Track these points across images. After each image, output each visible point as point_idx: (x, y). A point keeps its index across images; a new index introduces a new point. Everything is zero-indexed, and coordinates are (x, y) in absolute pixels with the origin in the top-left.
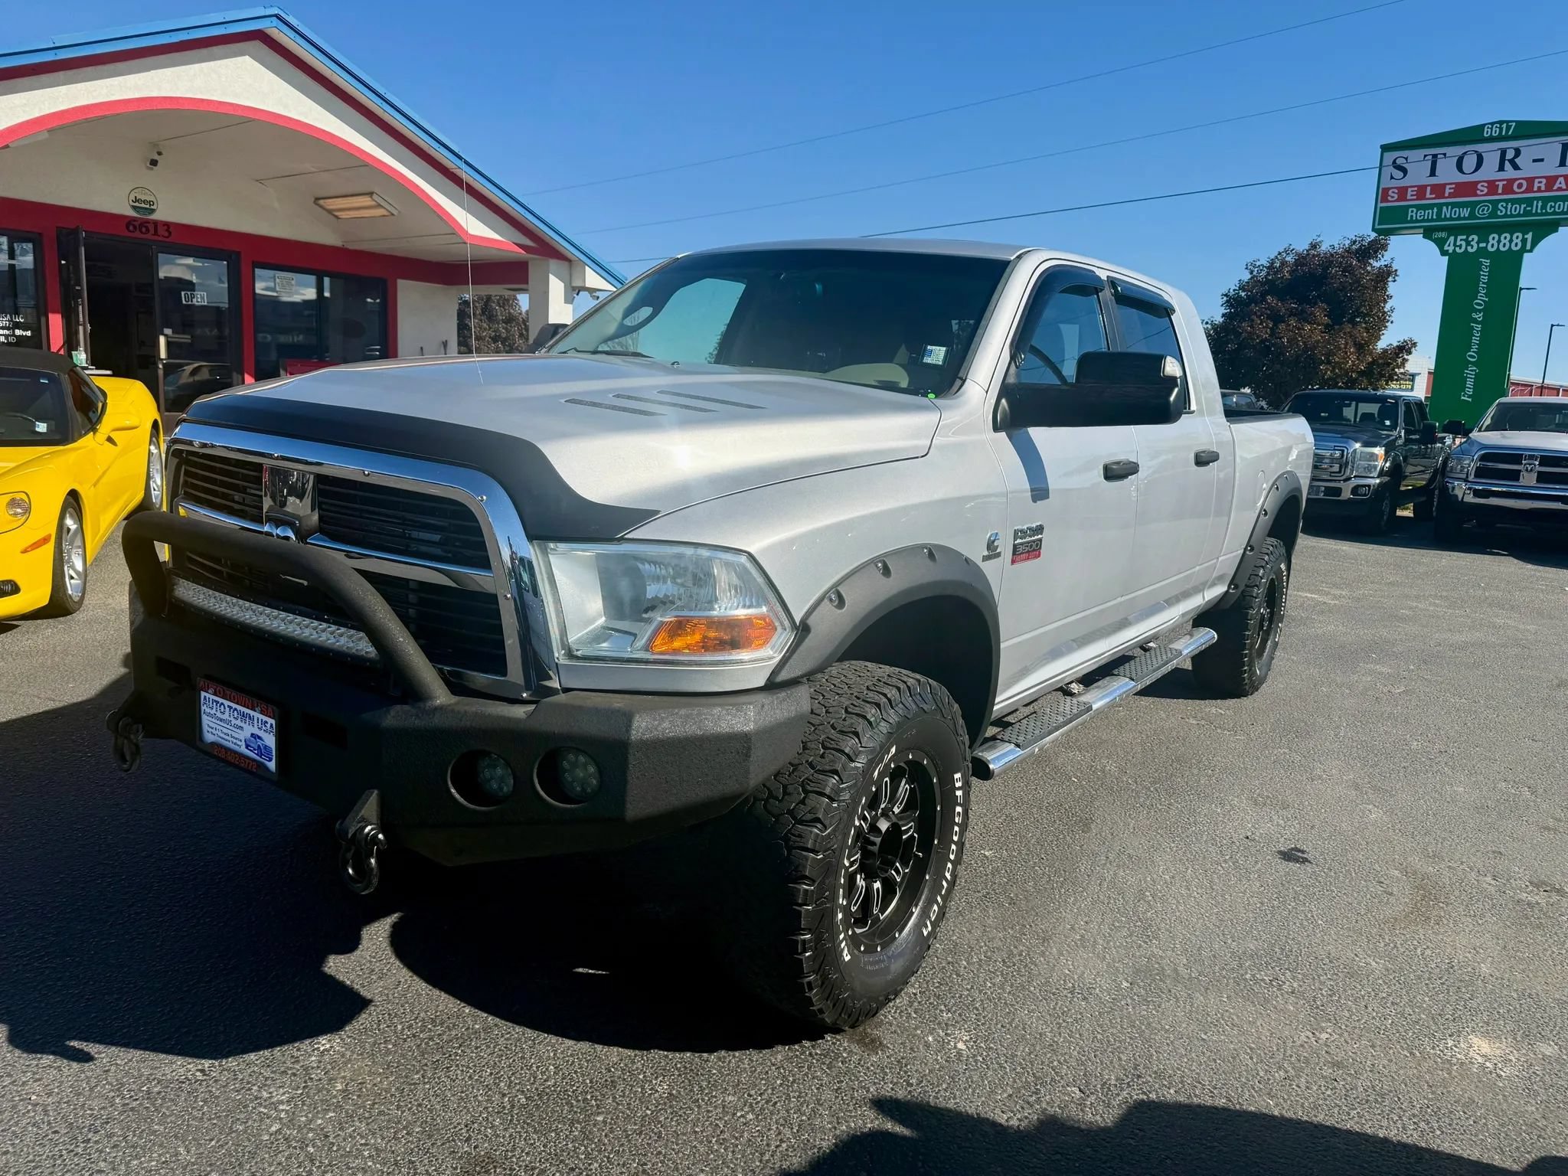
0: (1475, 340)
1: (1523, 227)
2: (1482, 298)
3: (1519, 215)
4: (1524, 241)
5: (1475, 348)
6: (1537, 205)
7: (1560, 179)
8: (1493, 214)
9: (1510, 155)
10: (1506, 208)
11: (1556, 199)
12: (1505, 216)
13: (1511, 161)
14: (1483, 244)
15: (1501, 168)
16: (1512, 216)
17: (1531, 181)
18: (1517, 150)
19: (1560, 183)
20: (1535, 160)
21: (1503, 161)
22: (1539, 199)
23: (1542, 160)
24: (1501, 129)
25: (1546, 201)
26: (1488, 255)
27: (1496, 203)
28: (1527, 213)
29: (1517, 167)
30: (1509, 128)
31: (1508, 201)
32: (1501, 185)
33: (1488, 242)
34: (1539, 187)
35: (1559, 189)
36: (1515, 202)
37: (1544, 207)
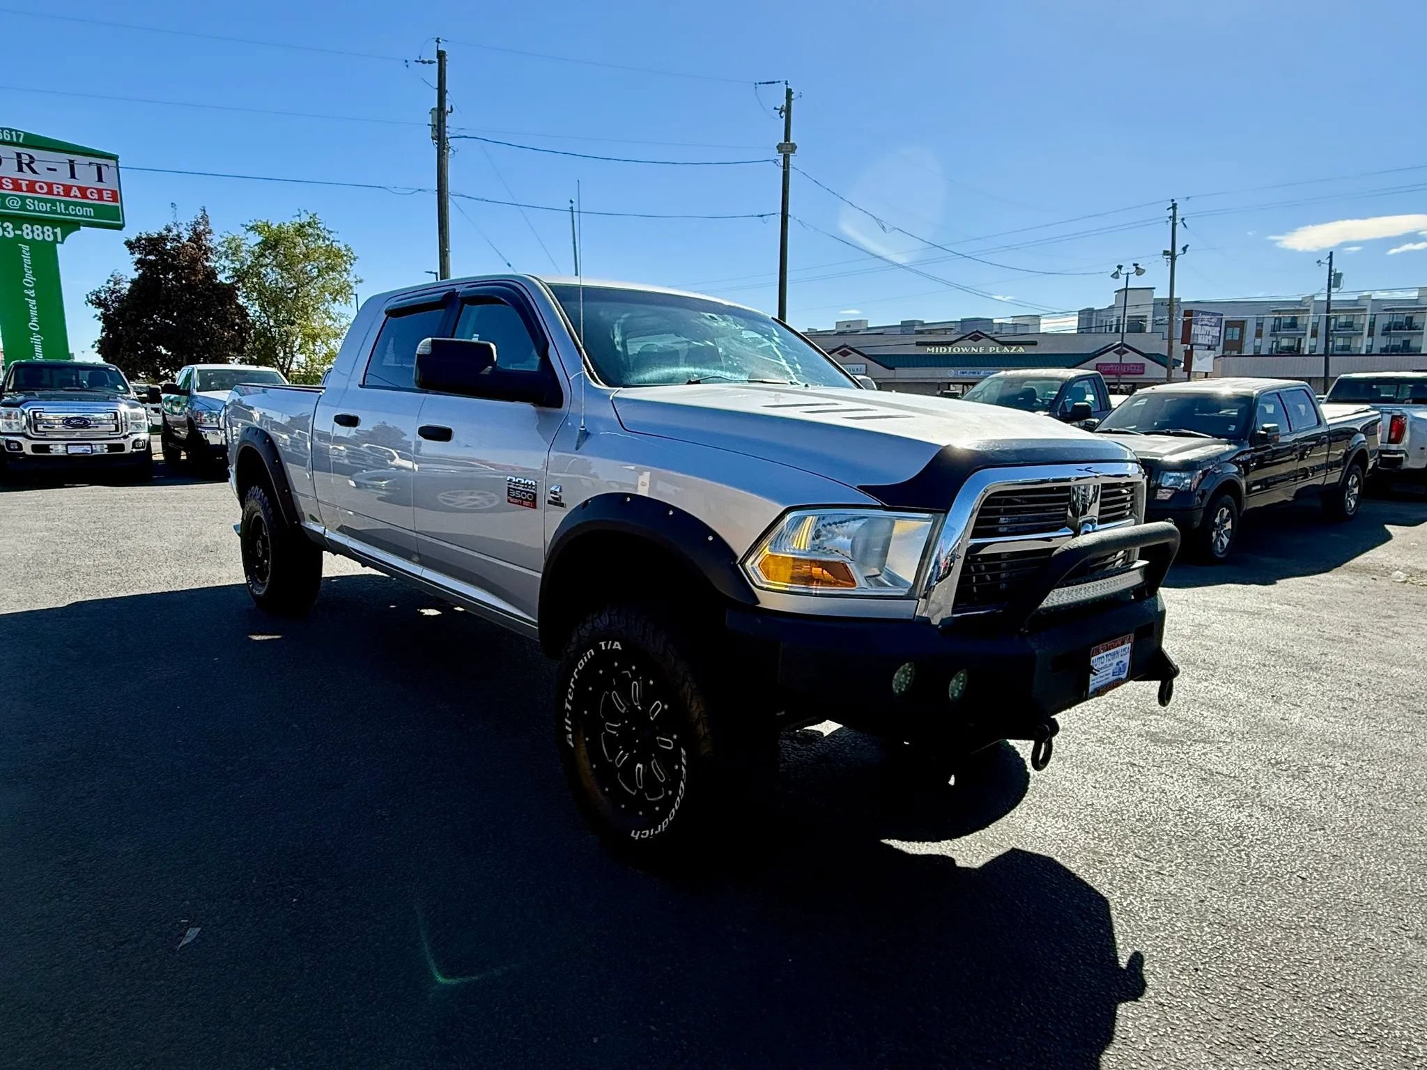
0: (33, 312)
1: (53, 223)
2: (29, 278)
3: (46, 212)
4: (55, 234)
5: (35, 319)
6: (60, 207)
7: (75, 189)
8: (23, 207)
9: (25, 159)
10: (33, 204)
11: (76, 204)
12: (34, 211)
13: (28, 165)
14: (18, 232)
15: (20, 169)
16: (40, 212)
17: (50, 186)
18: (31, 157)
19: (75, 192)
20: (49, 169)
21: (20, 164)
22: (60, 201)
23: (55, 170)
24: (12, 136)
25: (67, 204)
26: (26, 242)
27: (23, 199)
28: (55, 212)
29: (34, 172)
30: (18, 137)
31: (34, 199)
32: (24, 184)
33: (22, 231)
34: (58, 192)
35: (76, 197)
36: (40, 200)
37: (66, 209)
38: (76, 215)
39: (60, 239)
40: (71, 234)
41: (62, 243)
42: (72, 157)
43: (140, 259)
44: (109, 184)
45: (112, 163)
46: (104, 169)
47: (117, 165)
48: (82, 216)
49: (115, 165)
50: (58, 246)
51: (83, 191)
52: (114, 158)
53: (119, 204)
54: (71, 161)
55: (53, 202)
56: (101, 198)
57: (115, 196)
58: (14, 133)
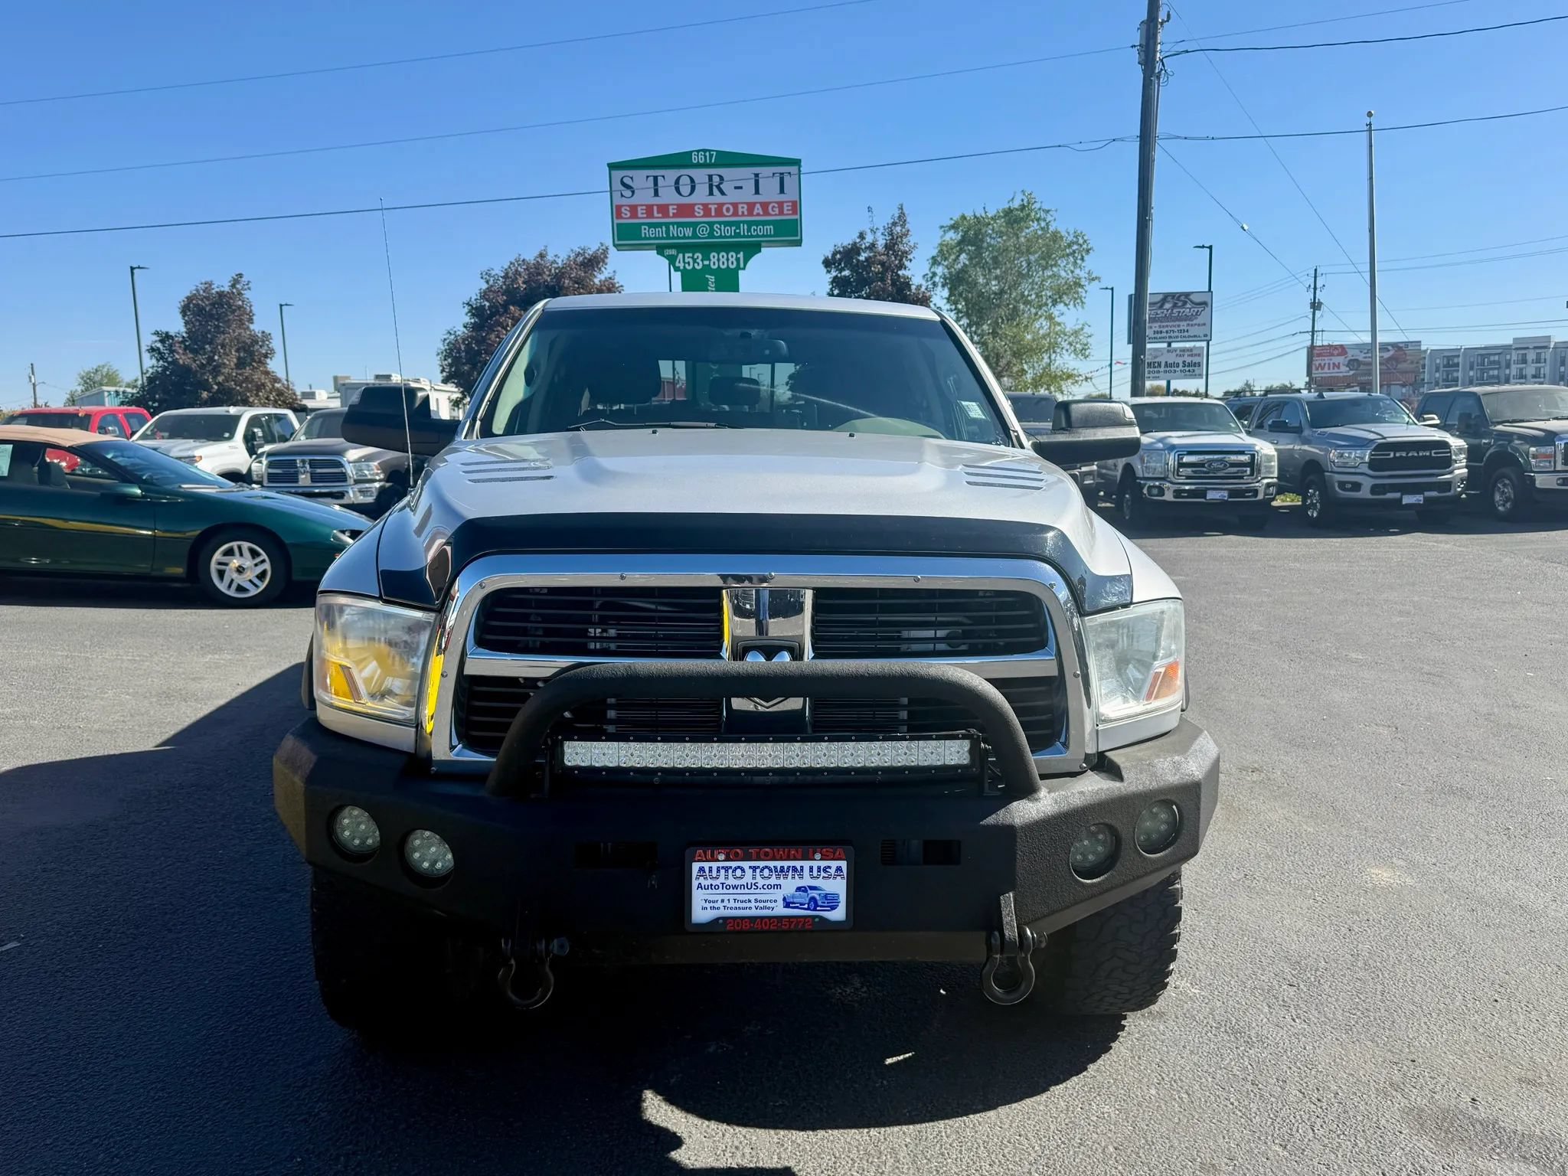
1: (736, 247)
3: (731, 237)
4: (738, 260)
6: (744, 228)
7: (758, 206)
8: (711, 235)
9: (716, 179)
10: (720, 229)
11: (757, 223)
12: (720, 237)
13: (718, 187)
14: (706, 263)
15: (711, 193)
16: (726, 237)
17: (735, 205)
18: (720, 176)
19: (758, 209)
20: (736, 188)
21: (711, 187)
22: (744, 222)
23: (741, 188)
24: (705, 157)
25: (750, 224)
26: (712, 272)
27: (711, 224)
28: (737, 235)
29: (722, 193)
30: (711, 156)
31: (720, 223)
32: (713, 207)
33: (710, 260)
34: (743, 212)
35: (758, 215)
36: (726, 224)
37: (749, 230)
38: (758, 236)
39: (742, 266)
40: (753, 259)
41: (744, 269)
42: (757, 170)
43: (836, 277)
44: (790, 195)
45: (793, 169)
46: (787, 178)
47: (800, 171)
48: (763, 236)
49: (797, 171)
50: (740, 272)
51: (765, 206)
52: (796, 163)
53: (798, 217)
54: (757, 175)
55: (737, 224)
56: (781, 212)
57: (796, 207)
58: (707, 154)
